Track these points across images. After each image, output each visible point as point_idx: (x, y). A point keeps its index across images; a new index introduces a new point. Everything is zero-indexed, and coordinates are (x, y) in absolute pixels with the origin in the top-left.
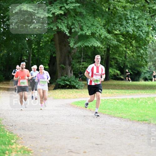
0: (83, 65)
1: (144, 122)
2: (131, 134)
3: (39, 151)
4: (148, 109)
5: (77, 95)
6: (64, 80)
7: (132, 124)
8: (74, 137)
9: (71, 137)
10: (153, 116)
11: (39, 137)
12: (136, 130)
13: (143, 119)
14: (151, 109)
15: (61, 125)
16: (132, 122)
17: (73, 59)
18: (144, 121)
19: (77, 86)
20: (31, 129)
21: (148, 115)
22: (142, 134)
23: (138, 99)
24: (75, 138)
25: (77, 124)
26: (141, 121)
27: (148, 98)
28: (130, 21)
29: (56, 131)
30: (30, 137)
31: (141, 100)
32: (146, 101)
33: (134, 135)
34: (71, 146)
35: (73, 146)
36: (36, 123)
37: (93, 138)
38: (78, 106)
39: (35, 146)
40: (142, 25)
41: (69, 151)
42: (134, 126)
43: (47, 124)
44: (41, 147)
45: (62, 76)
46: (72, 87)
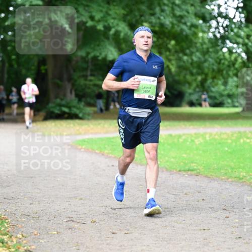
0: (91, 81)
1: (189, 173)
2: (168, 192)
3: (20, 219)
4: (195, 152)
5: (81, 130)
6: (60, 105)
7: (170, 177)
8: (76, 198)
9: (71, 198)
10: (203, 163)
11: (19, 197)
12: (175, 186)
13: (187, 168)
14: (201, 152)
15: (54, 177)
16: (169, 173)
17: (74, 71)
18: (188, 170)
19: (81, 115)
20: (6, 184)
21: (195, 161)
22: (185, 191)
23: (180, 136)
24: (78, 199)
25: (81, 176)
26: (185, 171)
27: (195, 134)
28: (166, 8)
29: (47, 187)
30: (5, 197)
31: (183, 137)
32: (193, 138)
33: (173, 193)
34: (72, 212)
35: (75, 211)
36: (14, 175)
37: (108, 198)
38: (84, 147)
39: (13, 212)
40: (186, 14)
41: (68, 219)
42: (173, 179)
43: (32, 176)
44: (23, 213)
45: (56, 98)
46: (72, 116)
